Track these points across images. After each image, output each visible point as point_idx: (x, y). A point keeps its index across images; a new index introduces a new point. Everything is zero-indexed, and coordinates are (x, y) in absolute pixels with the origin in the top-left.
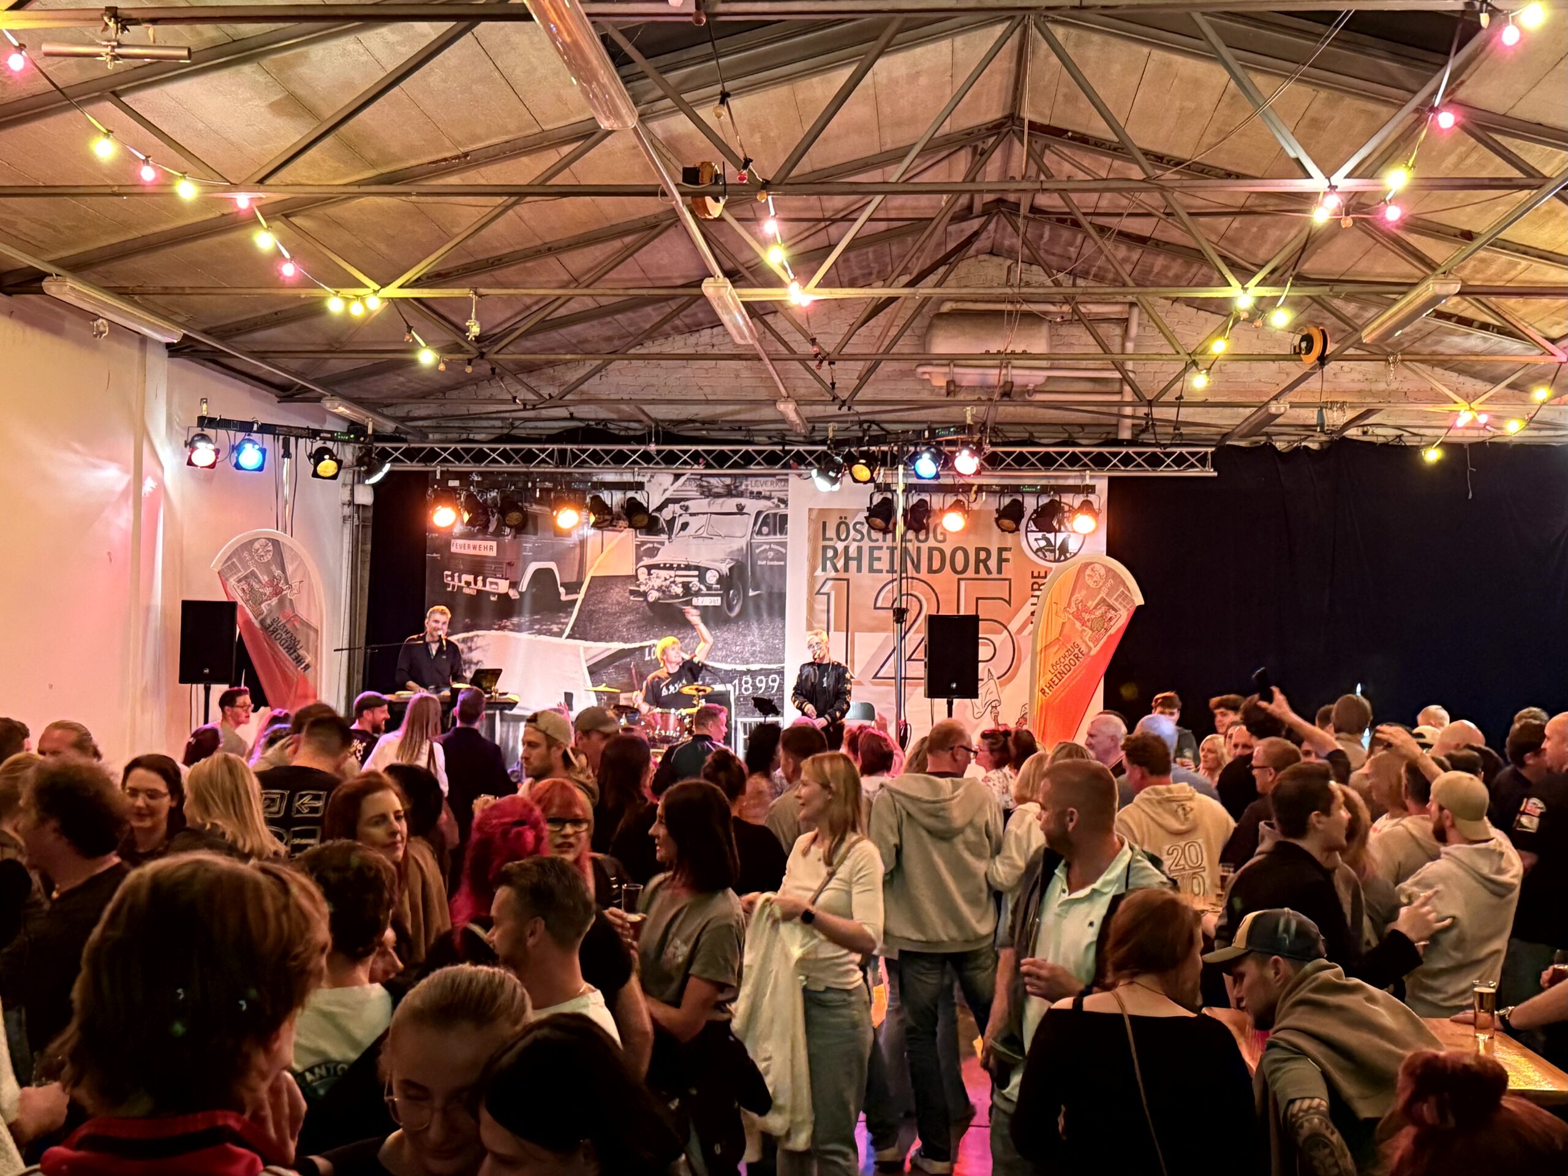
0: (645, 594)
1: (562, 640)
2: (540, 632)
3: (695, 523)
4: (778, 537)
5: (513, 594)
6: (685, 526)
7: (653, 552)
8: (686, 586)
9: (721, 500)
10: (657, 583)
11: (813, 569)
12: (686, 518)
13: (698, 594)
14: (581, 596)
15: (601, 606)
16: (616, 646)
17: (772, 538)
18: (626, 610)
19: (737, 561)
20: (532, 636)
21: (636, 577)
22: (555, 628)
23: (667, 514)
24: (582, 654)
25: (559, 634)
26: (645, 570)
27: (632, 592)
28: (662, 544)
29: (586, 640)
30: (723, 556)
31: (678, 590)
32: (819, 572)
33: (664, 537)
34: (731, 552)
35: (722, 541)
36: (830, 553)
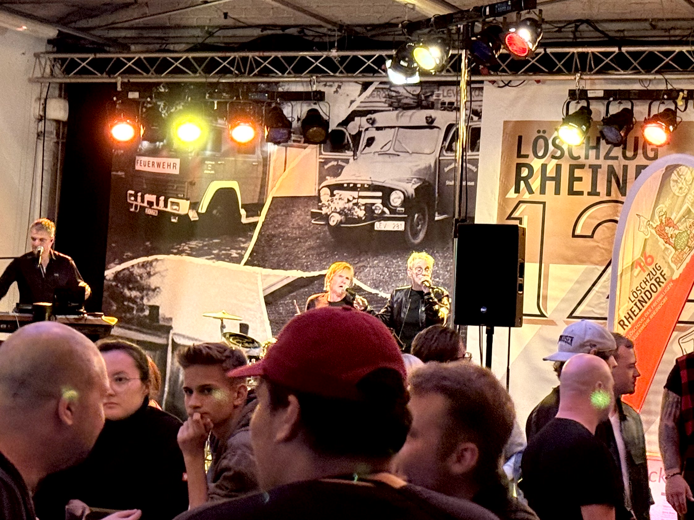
0: (326, 217)
1: (241, 267)
2: (218, 258)
3: (381, 138)
4: (469, 155)
5: (193, 216)
6: (370, 141)
7: (337, 171)
8: (369, 209)
9: (410, 112)
10: (339, 205)
11: (504, 191)
12: (372, 133)
13: (382, 217)
14: (261, 219)
15: (281, 230)
16: (295, 274)
18: (307, 235)
19: (424, 181)
20: (210, 262)
21: (318, 198)
22: (234, 254)
23: (352, 128)
24: (260, 283)
25: (237, 260)
26: (327, 191)
27: (314, 215)
28: (347, 161)
29: (264, 267)
30: (409, 176)
31: (360, 213)
32: (512, 194)
33: (350, 153)
34: (419, 171)
35: (409, 158)
36: (525, 173)
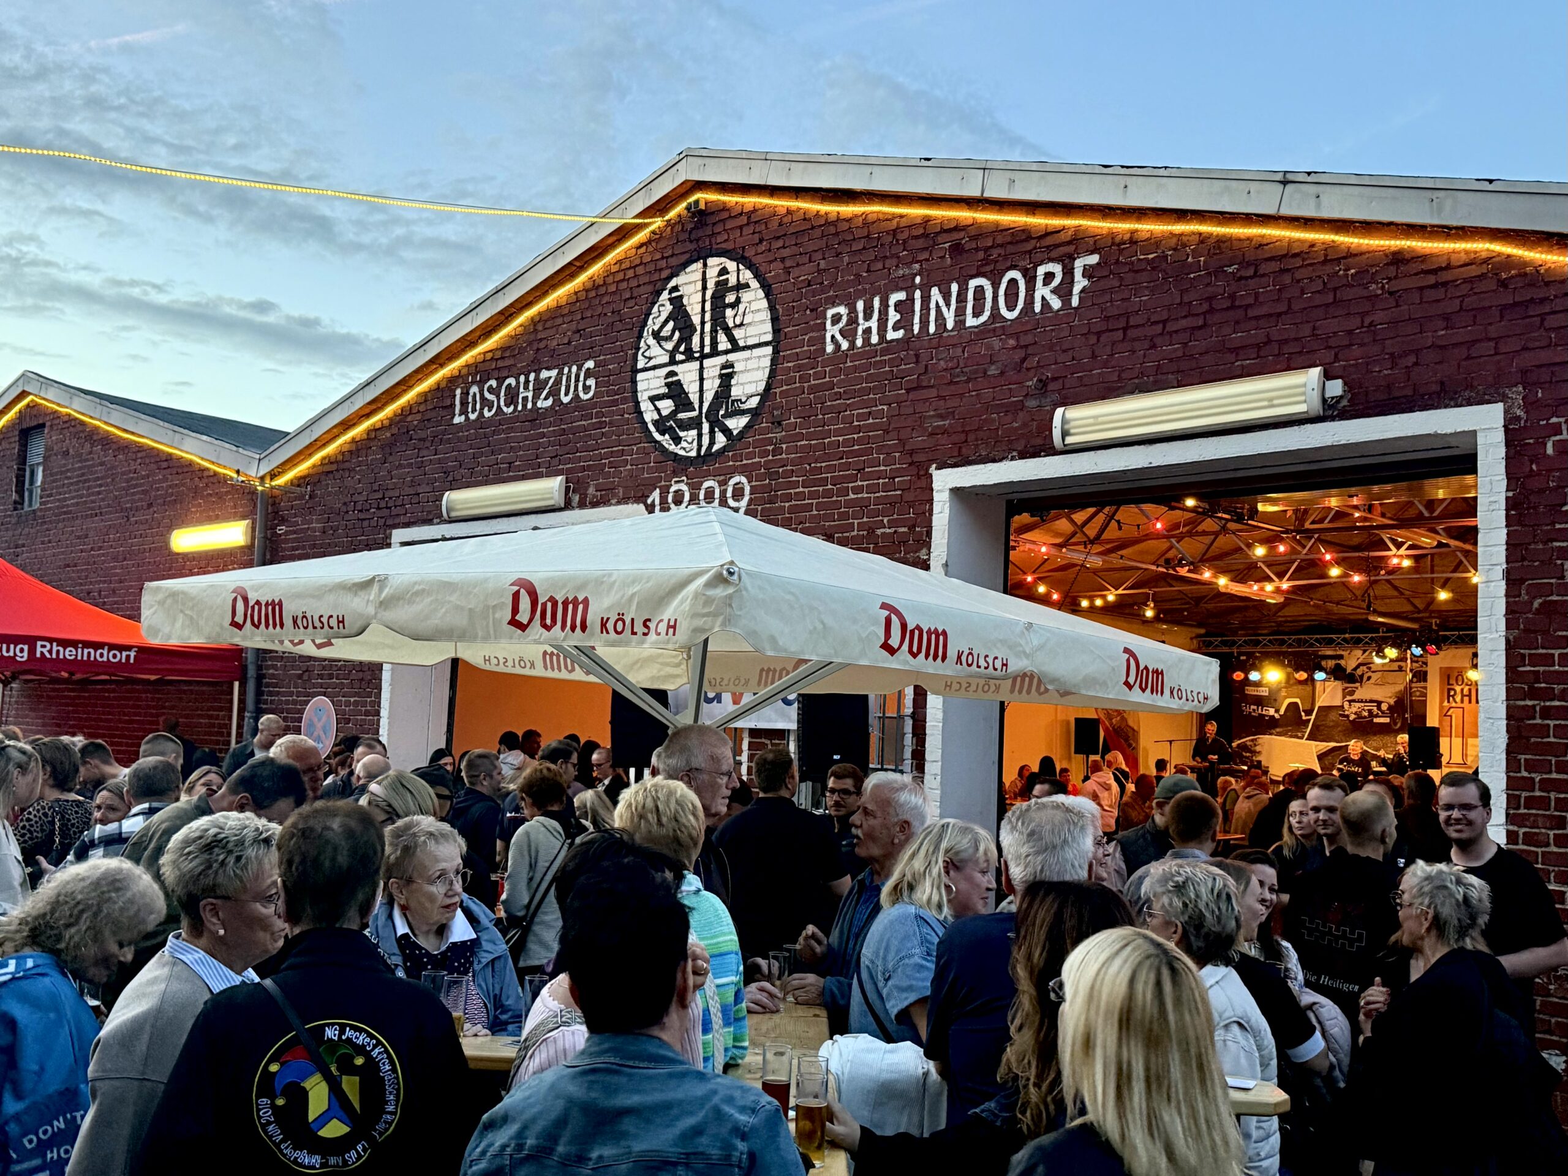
0: (1348, 716)
1: (1304, 741)
2: (1291, 737)
3: (1374, 676)
4: (1422, 684)
5: (1277, 716)
6: (1369, 678)
7: (1352, 693)
8: (1370, 711)
10: (1354, 710)
11: (1441, 702)
12: (1370, 674)
13: (1377, 716)
14: (1313, 717)
15: (1324, 722)
16: (1333, 744)
17: (1418, 685)
18: (1337, 725)
19: (1399, 698)
20: (1287, 739)
21: (1342, 707)
22: (1300, 734)
23: (1359, 672)
24: (1314, 749)
25: (1302, 738)
26: (1347, 703)
27: (1341, 715)
28: (1357, 688)
29: (1316, 741)
30: (1390, 695)
31: (1366, 714)
32: (1446, 704)
33: (1358, 685)
34: (1396, 693)
35: (1390, 686)
36: (1452, 693)
